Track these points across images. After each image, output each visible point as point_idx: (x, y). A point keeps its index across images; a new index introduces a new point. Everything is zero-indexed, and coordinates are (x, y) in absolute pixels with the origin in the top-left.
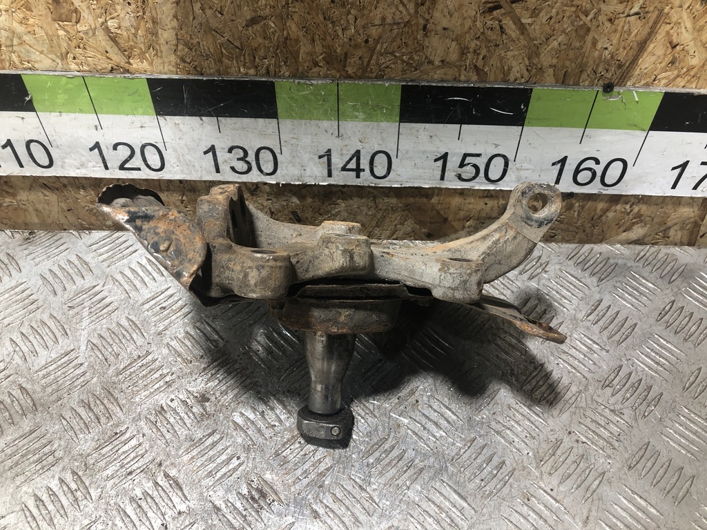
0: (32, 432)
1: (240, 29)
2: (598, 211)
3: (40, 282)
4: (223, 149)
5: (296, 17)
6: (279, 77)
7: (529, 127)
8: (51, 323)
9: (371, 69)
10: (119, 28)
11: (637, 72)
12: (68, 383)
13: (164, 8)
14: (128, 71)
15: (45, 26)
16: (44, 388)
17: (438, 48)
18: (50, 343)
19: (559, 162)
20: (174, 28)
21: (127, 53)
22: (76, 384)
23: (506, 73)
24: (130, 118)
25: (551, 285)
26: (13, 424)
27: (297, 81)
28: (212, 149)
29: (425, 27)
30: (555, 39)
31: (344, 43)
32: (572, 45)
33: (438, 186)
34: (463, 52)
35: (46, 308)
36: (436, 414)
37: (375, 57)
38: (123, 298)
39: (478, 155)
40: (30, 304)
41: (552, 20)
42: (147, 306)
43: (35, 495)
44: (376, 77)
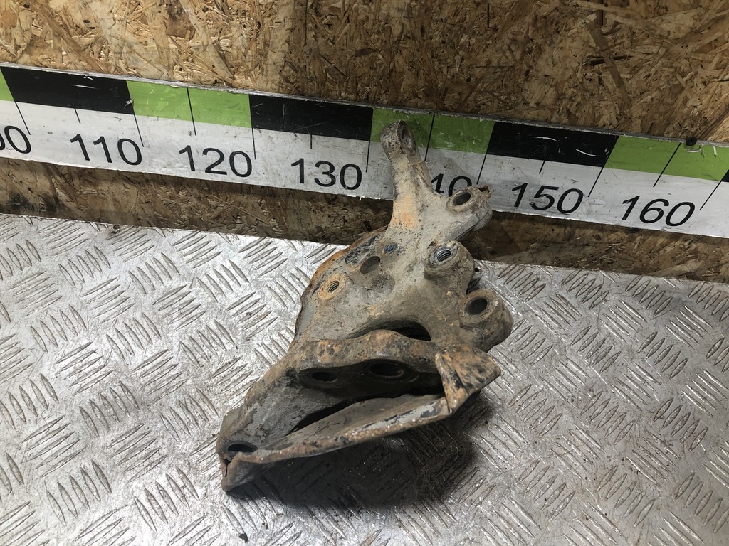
0: (136, 429)
1: (349, 58)
2: (658, 245)
3: (130, 280)
4: (311, 163)
5: (405, 53)
6: (378, 104)
7: (608, 169)
8: (143, 322)
9: (468, 105)
10: (231, 46)
11: (720, 129)
12: (165, 383)
13: (278, 34)
14: (231, 86)
15: (157, 38)
16: (143, 386)
17: (536, 91)
18: (144, 342)
19: (630, 201)
20: (283, 52)
21: (233, 69)
22: (172, 384)
23: (596, 120)
24: (225, 128)
25: (610, 315)
26: (118, 419)
27: (395, 110)
28: (301, 162)
29: (527, 73)
30: (649, 95)
31: (447, 79)
32: (665, 100)
33: (511, 211)
34: (559, 97)
35: (137, 306)
36: (504, 435)
37: (473, 94)
38: (210, 301)
39: (556, 188)
40: (122, 301)
41: (650, 78)
42: (233, 311)
43: (146, 490)
44: (471, 112)
